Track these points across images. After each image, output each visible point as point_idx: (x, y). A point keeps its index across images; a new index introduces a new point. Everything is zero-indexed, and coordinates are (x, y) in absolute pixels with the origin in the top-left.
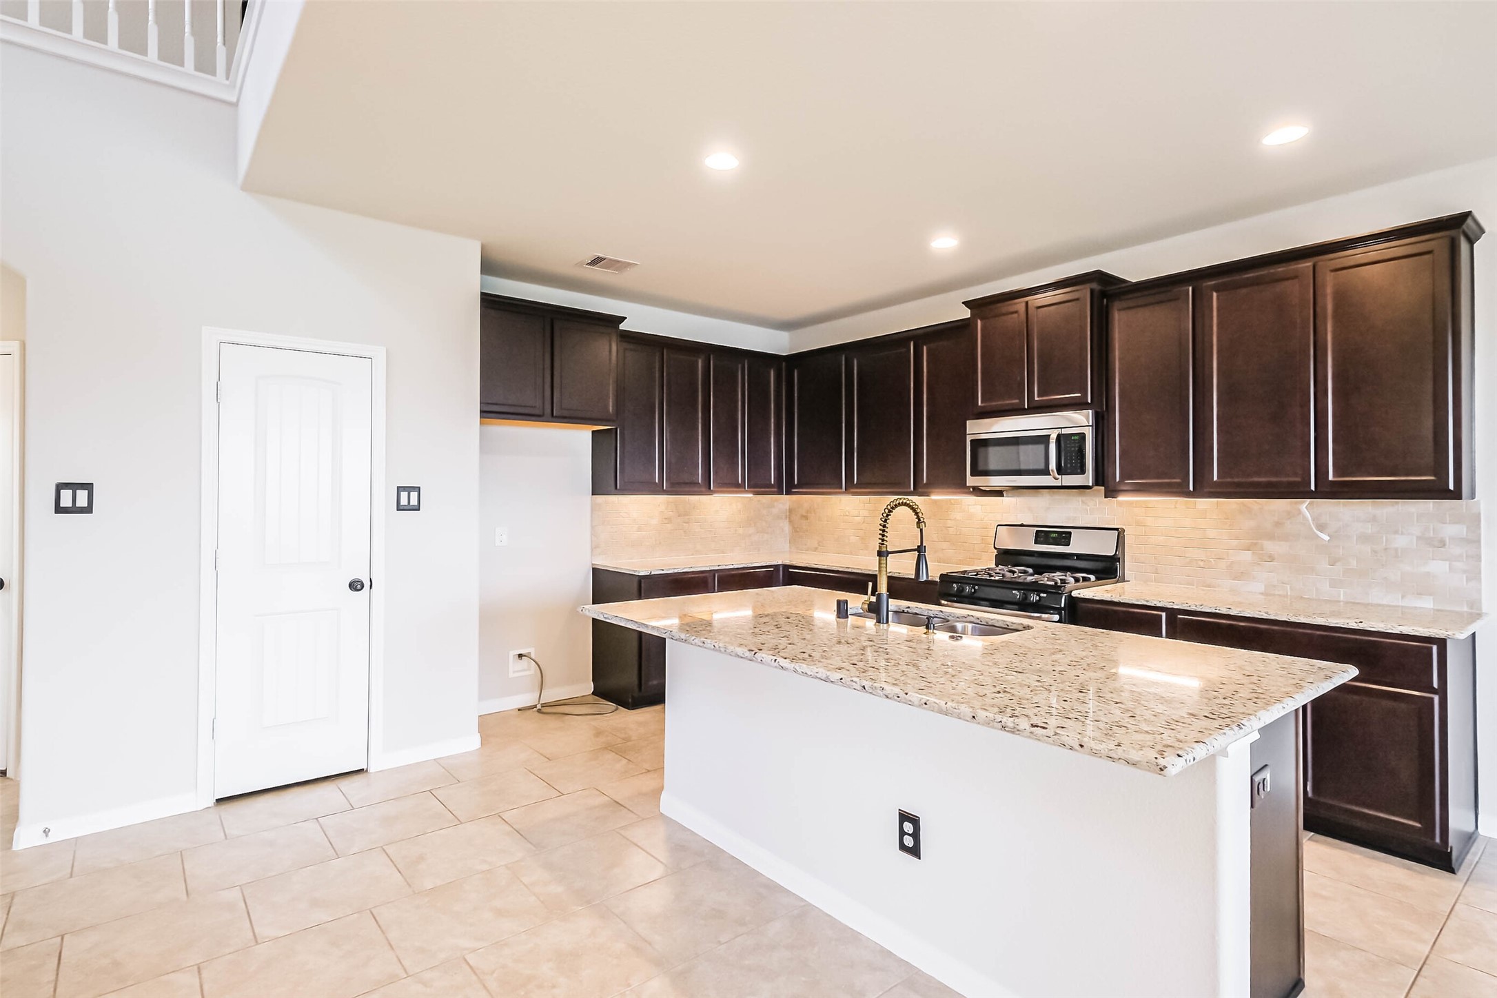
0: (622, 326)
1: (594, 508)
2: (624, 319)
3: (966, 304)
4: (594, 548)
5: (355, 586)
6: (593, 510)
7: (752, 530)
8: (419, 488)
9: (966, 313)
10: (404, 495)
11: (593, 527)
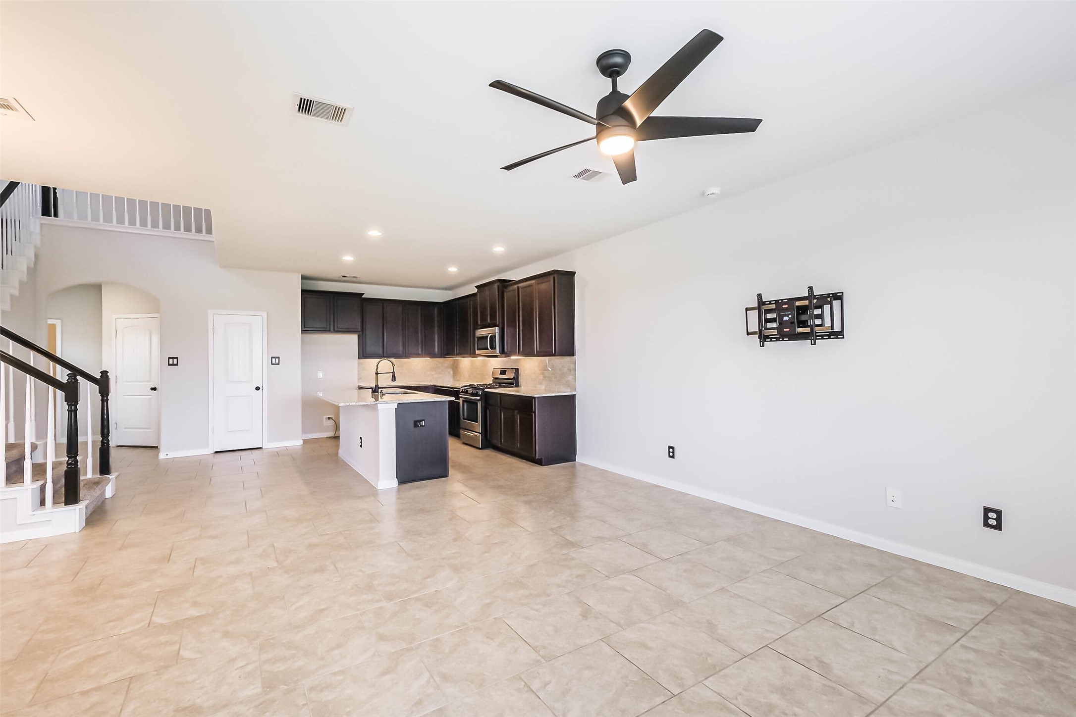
0: (363, 297)
1: (359, 364)
2: (364, 294)
3: (476, 287)
4: (360, 379)
5: (258, 389)
6: (358, 366)
7: (434, 373)
8: (279, 357)
9: (476, 290)
10: (274, 360)
11: (359, 371)
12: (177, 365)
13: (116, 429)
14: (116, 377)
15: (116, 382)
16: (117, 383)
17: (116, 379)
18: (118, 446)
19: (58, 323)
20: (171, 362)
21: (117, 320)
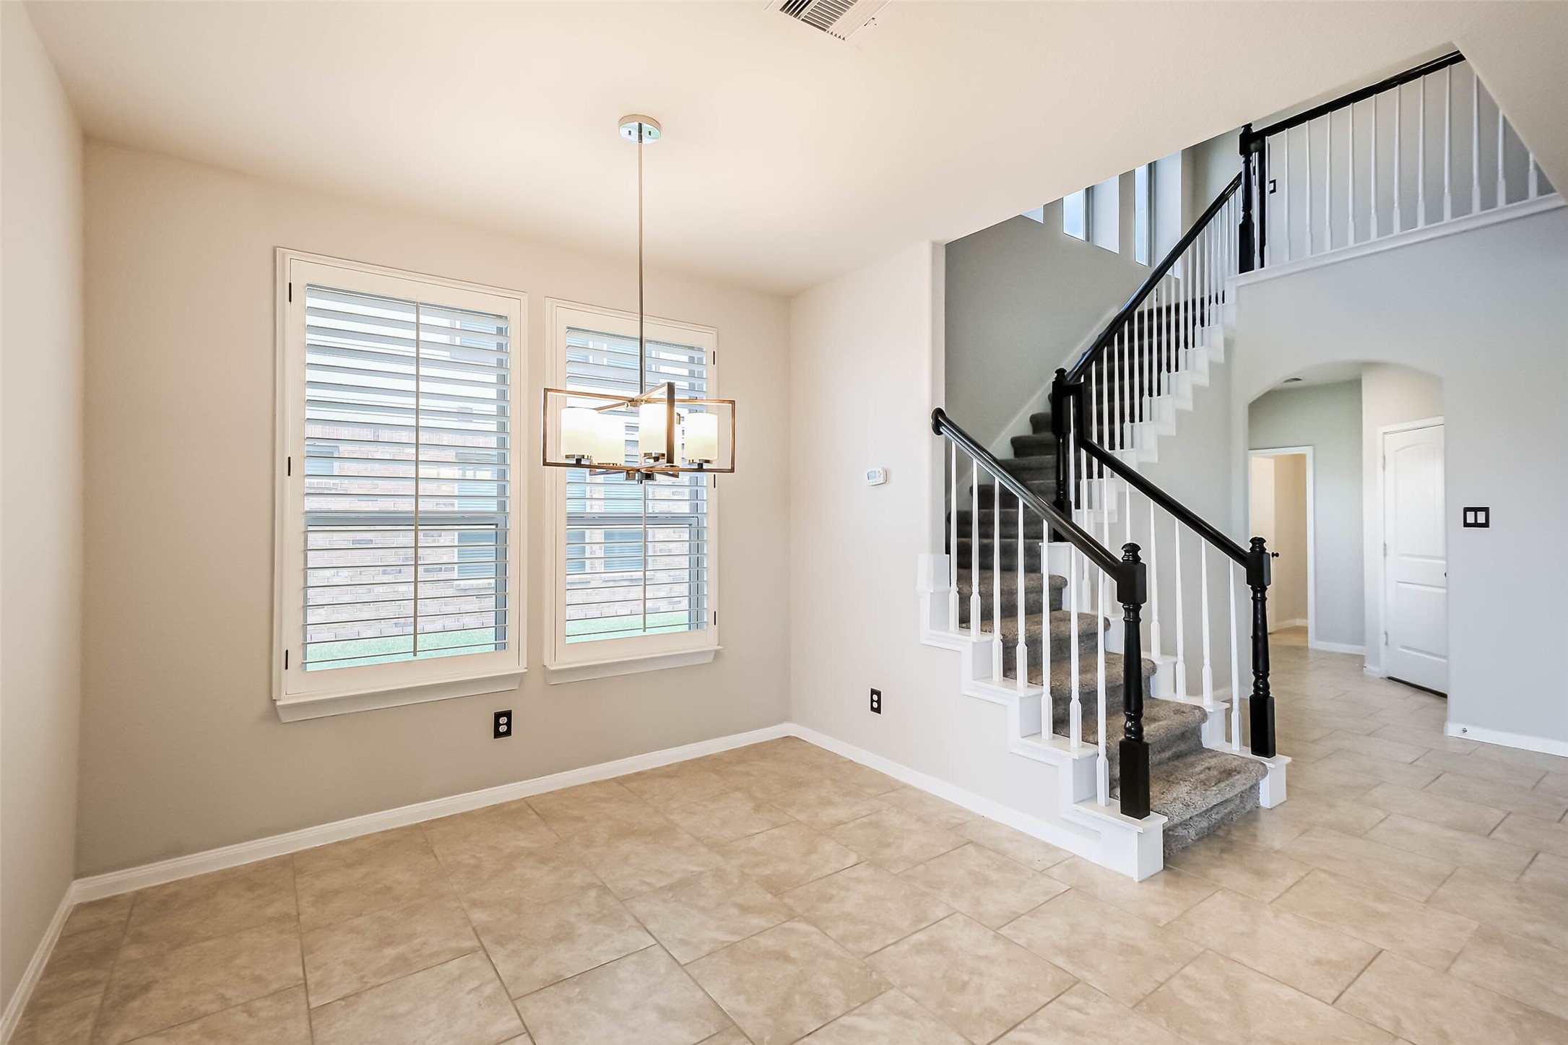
12: (1486, 525)
13: (1386, 644)
14: (1385, 545)
15: (1385, 555)
16: (1388, 557)
17: (1385, 550)
18: (1390, 678)
19: (1308, 451)
20: (1470, 519)
21: (1387, 437)
